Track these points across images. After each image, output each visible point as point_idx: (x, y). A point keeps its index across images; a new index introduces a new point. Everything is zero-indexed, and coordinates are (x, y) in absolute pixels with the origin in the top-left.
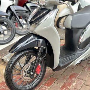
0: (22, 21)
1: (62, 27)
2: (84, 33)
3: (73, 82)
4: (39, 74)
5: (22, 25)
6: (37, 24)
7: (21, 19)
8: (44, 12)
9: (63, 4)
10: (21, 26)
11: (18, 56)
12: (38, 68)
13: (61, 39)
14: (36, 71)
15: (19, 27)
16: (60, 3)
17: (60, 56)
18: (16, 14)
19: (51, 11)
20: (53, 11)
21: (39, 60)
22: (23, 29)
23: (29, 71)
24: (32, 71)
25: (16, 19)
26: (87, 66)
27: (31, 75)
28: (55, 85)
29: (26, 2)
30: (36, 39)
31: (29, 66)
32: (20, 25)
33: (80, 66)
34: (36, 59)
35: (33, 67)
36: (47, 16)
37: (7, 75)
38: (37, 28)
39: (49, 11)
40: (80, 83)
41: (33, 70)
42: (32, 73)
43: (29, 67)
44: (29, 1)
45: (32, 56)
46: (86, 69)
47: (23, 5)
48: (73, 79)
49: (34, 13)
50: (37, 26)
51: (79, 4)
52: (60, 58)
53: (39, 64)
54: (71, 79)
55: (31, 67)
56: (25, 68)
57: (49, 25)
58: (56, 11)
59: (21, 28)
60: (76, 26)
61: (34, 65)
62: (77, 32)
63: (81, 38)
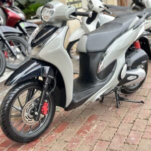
0: (14, 48)
1: (75, 56)
2: (104, 58)
3: (92, 125)
4: (47, 115)
5: (15, 54)
6: (40, 46)
7: (13, 45)
8: (50, 31)
9: (74, 19)
10: (13, 55)
11: (17, 90)
12: (44, 107)
13: (74, 73)
14: (42, 110)
15: (10, 58)
16: (70, 18)
17: (73, 90)
18: (4, 38)
19: (59, 29)
20: (61, 29)
21: (46, 94)
22: (17, 60)
23: (32, 111)
24: (37, 111)
25: (5, 45)
26: (112, 105)
27: (36, 116)
28: (69, 130)
29: (19, 21)
30: (40, 67)
31: (32, 103)
32: (11, 55)
33: (102, 105)
34: (41, 94)
35: (38, 105)
36: (54, 35)
37: (2, 116)
38: (41, 51)
39: (56, 29)
40: (103, 126)
41: (38, 108)
42: (36, 113)
43: (33, 105)
44: (23, 19)
45: (36, 90)
46: (111, 108)
47: (14, 25)
48: (93, 122)
49: (36, 32)
50: (42, 49)
51: (97, 22)
52: (73, 92)
53: (46, 101)
54: (90, 121)
55: (35, 106)
56: (28, 107)
57: (57, 47)
58: (65, 28)
59: (13, 59)
60: (92, 48)
61: (40, 102)
62: (94, 57)
63: (101, 66)
